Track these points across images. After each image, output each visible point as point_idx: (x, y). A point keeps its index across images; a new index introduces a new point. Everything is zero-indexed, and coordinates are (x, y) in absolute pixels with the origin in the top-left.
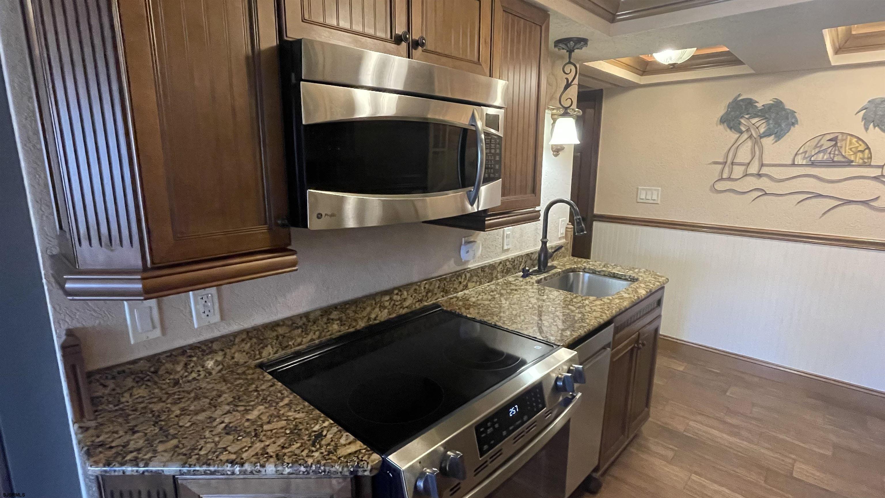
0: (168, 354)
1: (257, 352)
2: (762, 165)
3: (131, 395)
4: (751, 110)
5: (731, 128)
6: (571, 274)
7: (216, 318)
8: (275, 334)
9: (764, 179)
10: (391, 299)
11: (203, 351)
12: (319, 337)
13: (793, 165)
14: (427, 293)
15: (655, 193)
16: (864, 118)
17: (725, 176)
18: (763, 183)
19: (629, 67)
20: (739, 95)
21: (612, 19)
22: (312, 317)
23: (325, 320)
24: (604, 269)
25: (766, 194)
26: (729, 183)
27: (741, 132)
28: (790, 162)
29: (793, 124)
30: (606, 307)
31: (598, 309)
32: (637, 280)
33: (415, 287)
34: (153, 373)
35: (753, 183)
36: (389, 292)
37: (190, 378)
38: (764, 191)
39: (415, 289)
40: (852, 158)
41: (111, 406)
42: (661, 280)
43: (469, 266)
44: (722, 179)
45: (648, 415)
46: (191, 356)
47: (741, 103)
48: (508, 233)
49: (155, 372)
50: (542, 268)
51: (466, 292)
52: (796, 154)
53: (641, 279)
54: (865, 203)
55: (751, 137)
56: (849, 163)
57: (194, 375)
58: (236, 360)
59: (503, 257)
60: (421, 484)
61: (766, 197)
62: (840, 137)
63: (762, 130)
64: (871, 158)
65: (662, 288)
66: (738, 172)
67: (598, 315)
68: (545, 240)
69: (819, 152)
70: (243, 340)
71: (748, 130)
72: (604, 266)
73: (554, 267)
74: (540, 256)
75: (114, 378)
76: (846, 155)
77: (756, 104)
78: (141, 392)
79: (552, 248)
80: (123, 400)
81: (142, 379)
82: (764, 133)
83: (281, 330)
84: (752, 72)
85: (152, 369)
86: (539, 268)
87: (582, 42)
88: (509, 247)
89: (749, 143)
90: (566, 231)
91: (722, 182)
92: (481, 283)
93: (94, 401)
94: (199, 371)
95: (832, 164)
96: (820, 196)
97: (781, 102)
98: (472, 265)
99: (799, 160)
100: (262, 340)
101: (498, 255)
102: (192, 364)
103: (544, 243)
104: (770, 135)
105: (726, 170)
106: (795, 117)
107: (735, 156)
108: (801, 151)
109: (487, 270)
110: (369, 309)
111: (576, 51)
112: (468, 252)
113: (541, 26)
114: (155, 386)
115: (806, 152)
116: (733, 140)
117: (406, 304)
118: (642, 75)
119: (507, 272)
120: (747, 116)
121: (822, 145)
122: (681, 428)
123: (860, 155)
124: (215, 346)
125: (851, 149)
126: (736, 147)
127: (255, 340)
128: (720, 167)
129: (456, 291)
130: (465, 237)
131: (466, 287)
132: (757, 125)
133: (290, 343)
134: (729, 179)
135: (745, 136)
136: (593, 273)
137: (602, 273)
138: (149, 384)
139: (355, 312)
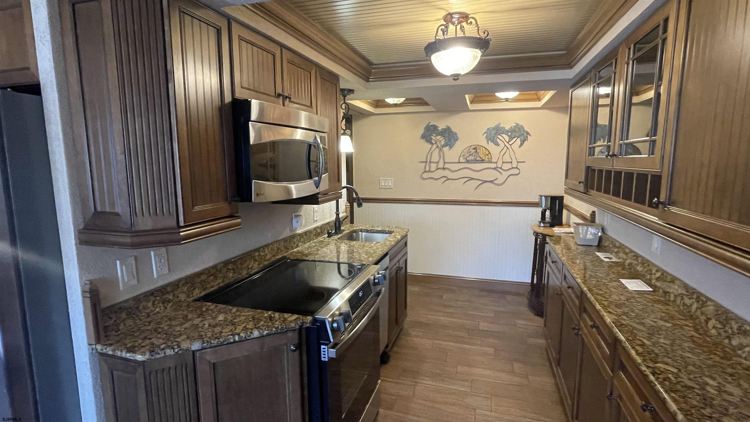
0: (144, 295)
1: (191, 293)
2: (445, 163)
3: (125, 325)
4: (436, 132)
5: (427, 141)
6: (354, 234)
7: (166, 271)
8: (200, 280)
9: (447, 171)
10: (259, 254)
11: (163, 292)
12: (223, 282)
13: (459, 162)
14: (278, 250)
15: (390, 181)
16: (486, 137)
17: (427, 170)
18: (446, 173)
19: (370, 104)
20: (430, 123)
21: (368, 81)
22: (219, 267)
23: (225, 270)
24: (373, 228)
25: (448, 179)
26: (429, 173)
27: (432, 144)
28: (458, 161)
29: (457, 140)
30: (383, 246)
31: (380, 247)
32: (393, 232)
33: (271, 246)
34: (136, 308)
35: (440, 173)
36: (258, 250)
37: (156, 312)
38: (447, 177)
39: (272, 248)
40: (484, 158)
41: (114, 332)
42: (406, 230)
43: (297, 232)
44: (426, 171)
45: (406, 315)
46: (156, 296)
47: (431, 127)
48: (317, 209)
49: (138, 308)
50: (338, 231)
51: (298, 249)
52: (460, 157)
53: (395, 231)
54: (491, 182)
55: (438, 147)
56: (483, 161)
57: (158, 310)
58: (180, 298)
59: (315, 226)
60: (335, 325)
61: (449, 181)
62: (478, 148)
63: (443, 143)
64: (491, 158)
65: (406, 235)
66: (433, 167)
67: (382, 249)
68: (338, 213)
69: (469, 156)
70: (183, 284)
71: (436, 143)
72: (372, 227)
73: (343, 231)
74: (335, 224)
75: (116, 312)
76: (481, 157)
77: (438, 128)
78: (130, 322)
79: (342, 217)
80: (121, 328)
81: (130, 313)
82: (444, 145)
83: (203, 277)
84: (435, 110)
85: (136, 306)
86: (336, 231)
87: (351, 91)
88: (317, 218)
89: (437, 150)
90: (346, 208)
91: (426, 173)
92: (305, 243)
93: (106, 328)
94: (160, 307)
95: (475, 161)
96: (473, 179)
97: (450, 128)
98: (299, 231)
99: (462, 160)
100: (193, 284)
101: (311, 225)
102: (157, 302)
103: (338, 215)
104: (447, 146)
105: (427, 167)
106: (457, 136)
107: (431, 158)
108: (462, 155)
109: (308, 234)
110: (248, 262)
111: (348, 96)
112: (297, 222)
113: (336, 85)
114: (137, 318)
115: (464, 155)
116: (430, 148)
117: (268, 258)
118: (376, 108)
119: (318, 235)
120: (434, 135)
121: (471, 152)
122: (424, 320)
123: (487, 157)
124: (169, 289)
125: (483, 153)
126: (430, 152)
127: (189, 285)
128: (424, 164)
129: (292, 248)
130: (294, 213)
131: (297, 246)
132: (440, 140)
133: (208, 286)
134: (429, 171)
135: (435, 146)
136: (367, 232)
137: (372, 231)
138: (134, 316)
139: (241, 264)
